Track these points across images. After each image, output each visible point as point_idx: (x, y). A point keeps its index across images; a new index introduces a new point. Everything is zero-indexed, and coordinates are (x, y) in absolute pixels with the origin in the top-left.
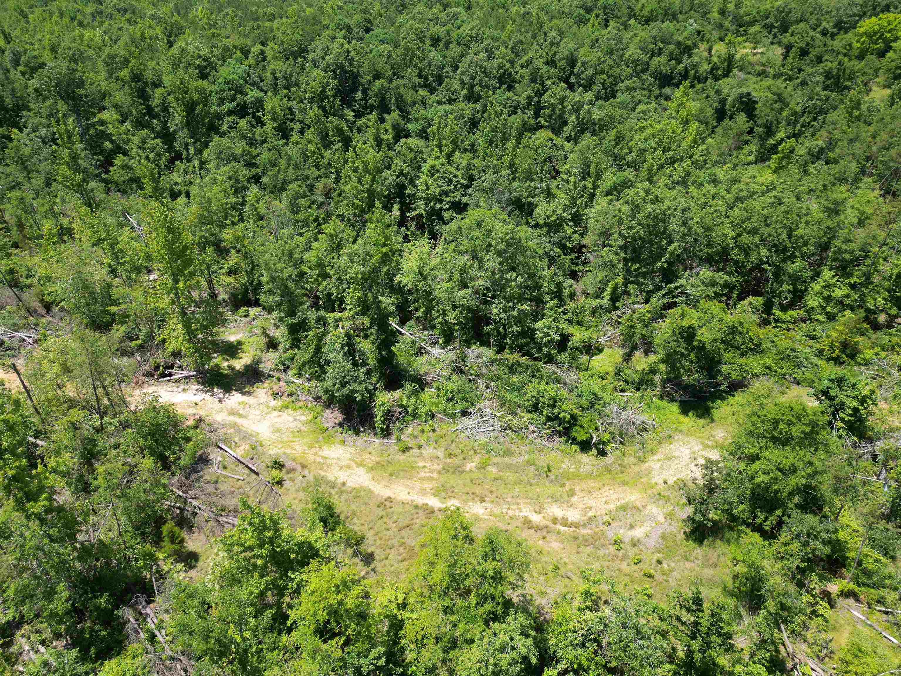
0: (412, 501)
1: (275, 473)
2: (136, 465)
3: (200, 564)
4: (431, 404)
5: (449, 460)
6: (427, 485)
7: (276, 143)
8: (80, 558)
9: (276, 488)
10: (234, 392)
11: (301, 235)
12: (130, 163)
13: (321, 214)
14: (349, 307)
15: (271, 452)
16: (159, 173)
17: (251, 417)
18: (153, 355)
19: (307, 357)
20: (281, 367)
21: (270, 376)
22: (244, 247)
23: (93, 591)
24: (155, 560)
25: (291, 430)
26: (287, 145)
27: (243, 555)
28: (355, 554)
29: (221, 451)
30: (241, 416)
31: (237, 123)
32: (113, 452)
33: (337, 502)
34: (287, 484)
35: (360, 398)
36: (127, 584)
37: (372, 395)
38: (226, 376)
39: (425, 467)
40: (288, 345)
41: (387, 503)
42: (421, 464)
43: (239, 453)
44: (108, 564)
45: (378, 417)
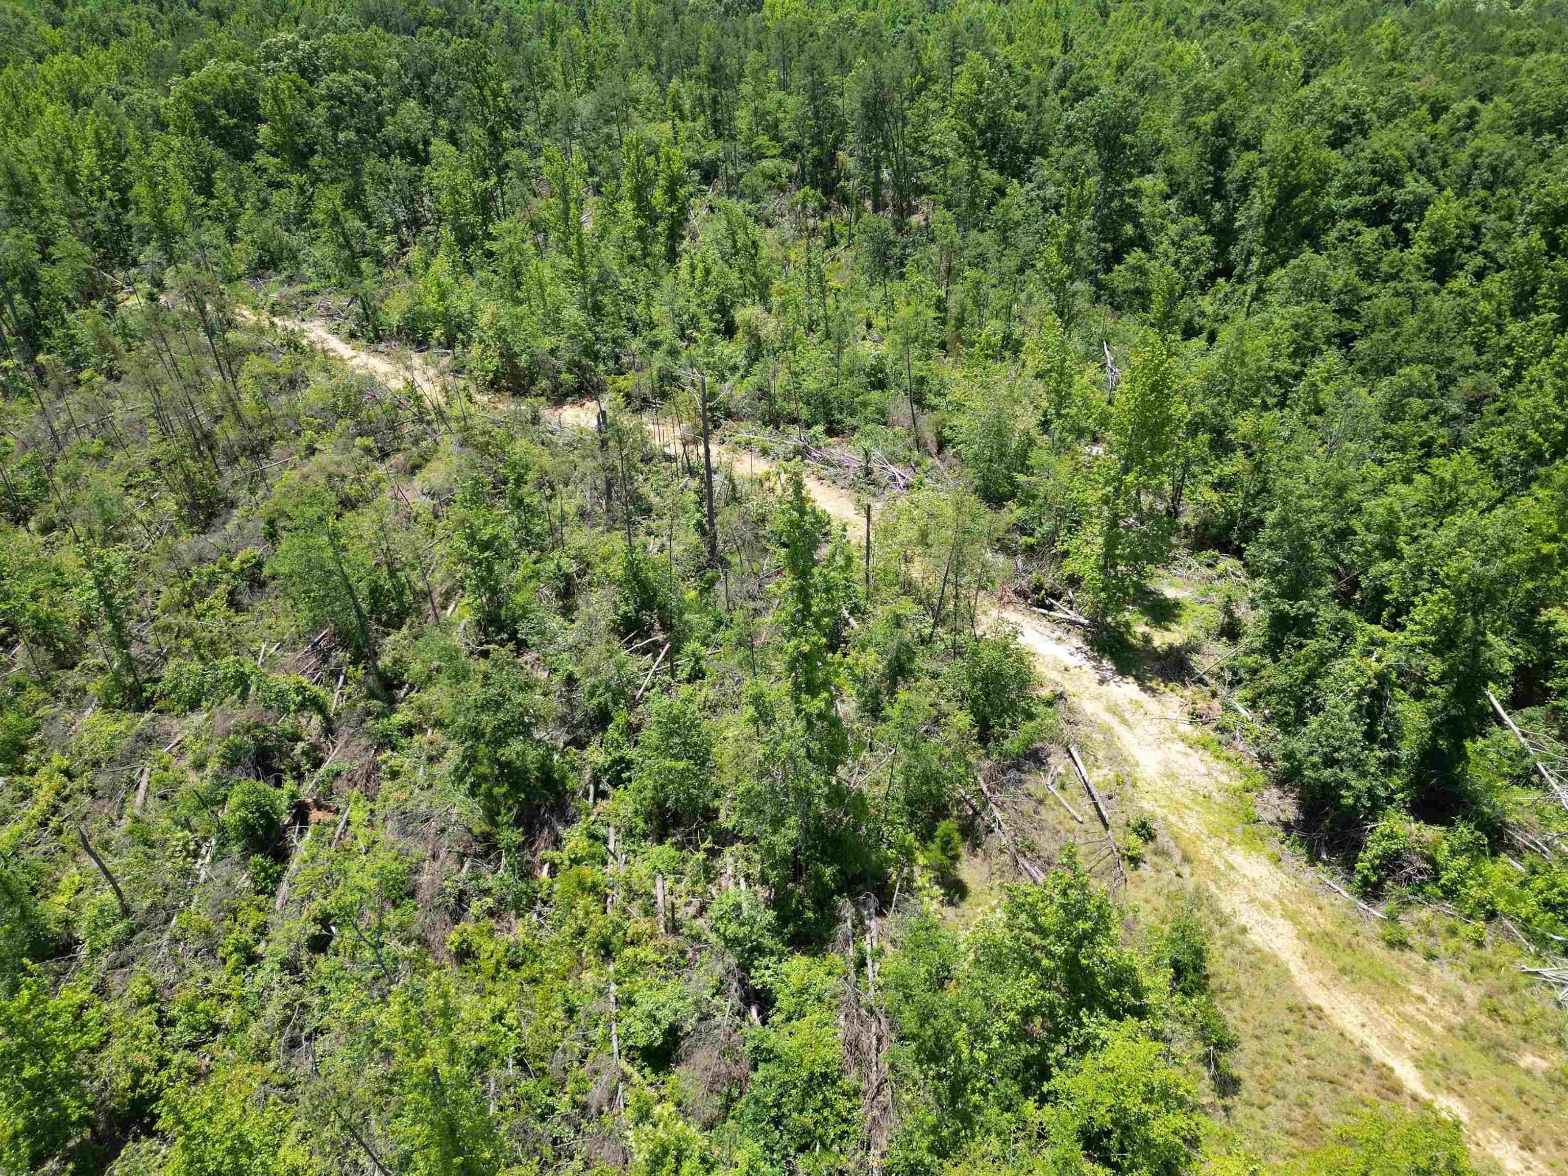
0: (1363, 1045)
1: (1134, 841)
2: (946, 716)
3: (965, 906)
4: (1500, 891)
5: (1483, 1019)
6: (1409, 1035)
7: (1416, 284)
8: (829, 800)
9: (1125, 864)
10: (1131, 679)
11: (1381, 462)
12: (1148, 265)
13: (1443, 436)
14: (1410, 627)
15: (1144, 804)
16: (1184, 290)
17: (1139, 731)
18: (1040, 568)
19: (1282, 680)
20: (1228, 675)
21: (1201, 681)
22: (1263, 452)
23: (824, 852)
24: (911, 860)
25: (1194, 787)
26: (1436, 292)
27: (1029, 934)
28: (1207, 1060)
29: (1069, 760)
30: (1124, 722)
31: (1358, 234)
32: (927, 681)
33: (1216, 954)
34: (1146, 870)
35: (1351, 801)
36: (864, 870)
37: (1376, 808)
38: (1131, 647)
39: (1422, 999)
40: (1257, 644)
41: (1311, 1016)
42: (1417, 990)
43: (1095, 777)
44: (856, 828)
45: (1370, 854)
